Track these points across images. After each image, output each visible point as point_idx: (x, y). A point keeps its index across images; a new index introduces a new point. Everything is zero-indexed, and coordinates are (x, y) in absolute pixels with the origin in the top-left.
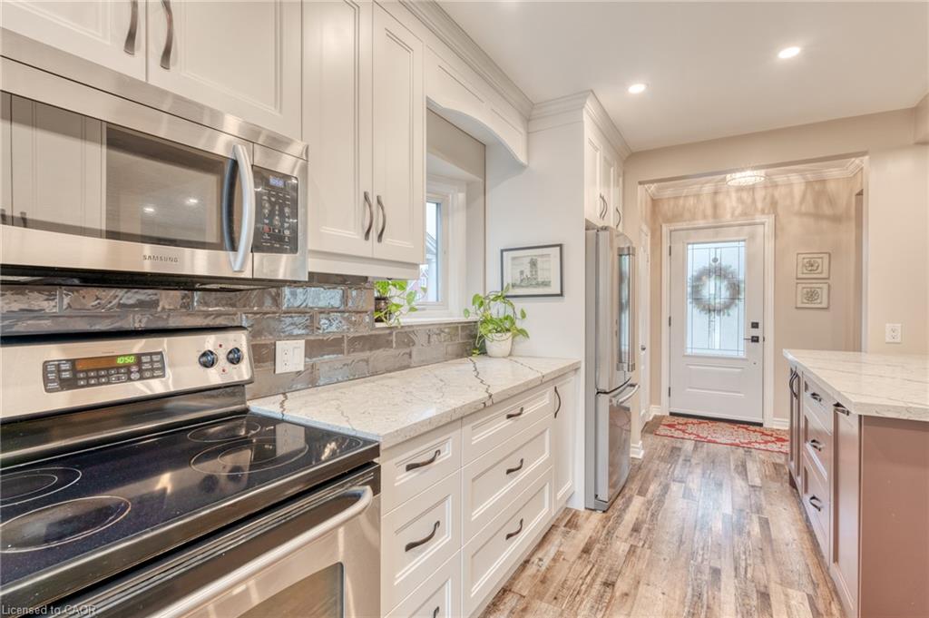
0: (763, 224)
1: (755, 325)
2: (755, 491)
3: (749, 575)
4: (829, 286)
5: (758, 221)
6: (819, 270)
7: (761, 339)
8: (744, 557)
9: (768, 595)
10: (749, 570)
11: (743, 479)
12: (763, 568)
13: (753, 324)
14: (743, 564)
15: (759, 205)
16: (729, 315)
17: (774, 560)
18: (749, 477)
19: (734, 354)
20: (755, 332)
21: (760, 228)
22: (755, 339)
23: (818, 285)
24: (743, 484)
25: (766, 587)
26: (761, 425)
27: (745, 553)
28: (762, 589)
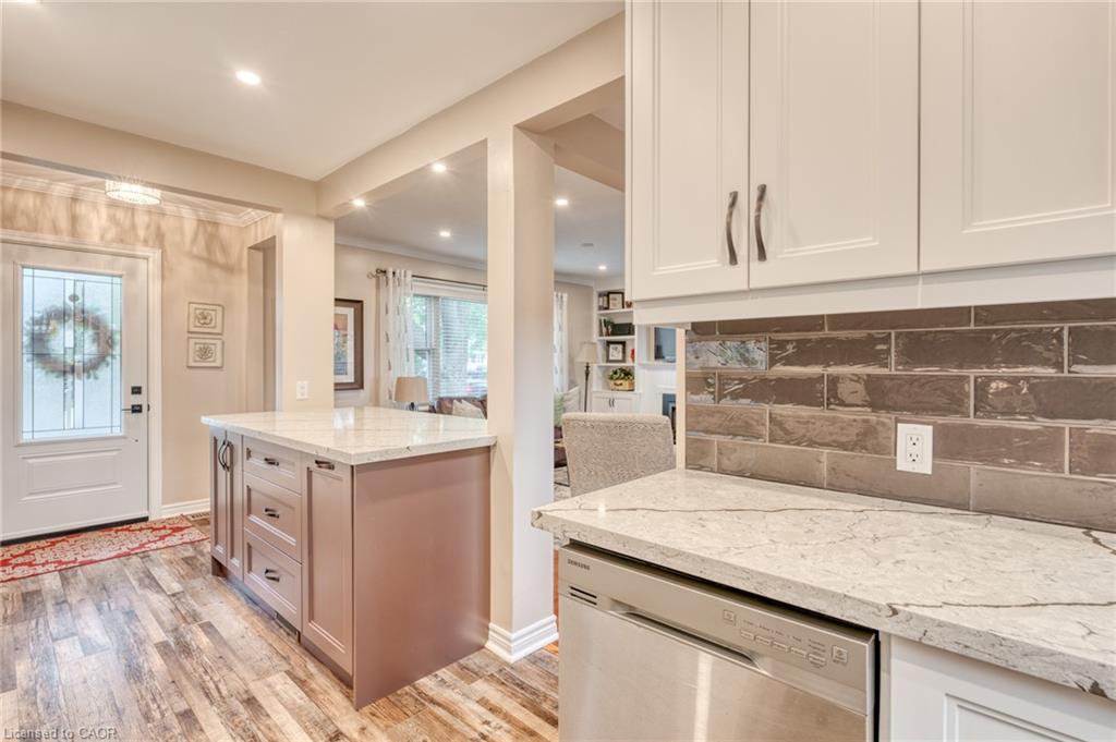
0: (147, 259)
1: (137, 391)
2: (178, 599)
3: (224, 693)
4: (223, 343)
5: (139, 253)
6: (212, 325)
7: (145, 409)
8: (208, 678)
9: (254, 698)
10: (221, 686)
11: (157, 592)
12: (233, 675)
13: (133, 388)
14: (211, 685)
15: (142, 233)
16: (96, 378)
17: (240, 660)
18: (164, 587)
19: (107, 432)
20: (137, 400)
21: (142, 264)
22: (136, 409)
23: (212, 341)
24: (161, 597)
25: (246, 692)
26: (145, 519)
27: (206, 672)
28: (245, 697)
